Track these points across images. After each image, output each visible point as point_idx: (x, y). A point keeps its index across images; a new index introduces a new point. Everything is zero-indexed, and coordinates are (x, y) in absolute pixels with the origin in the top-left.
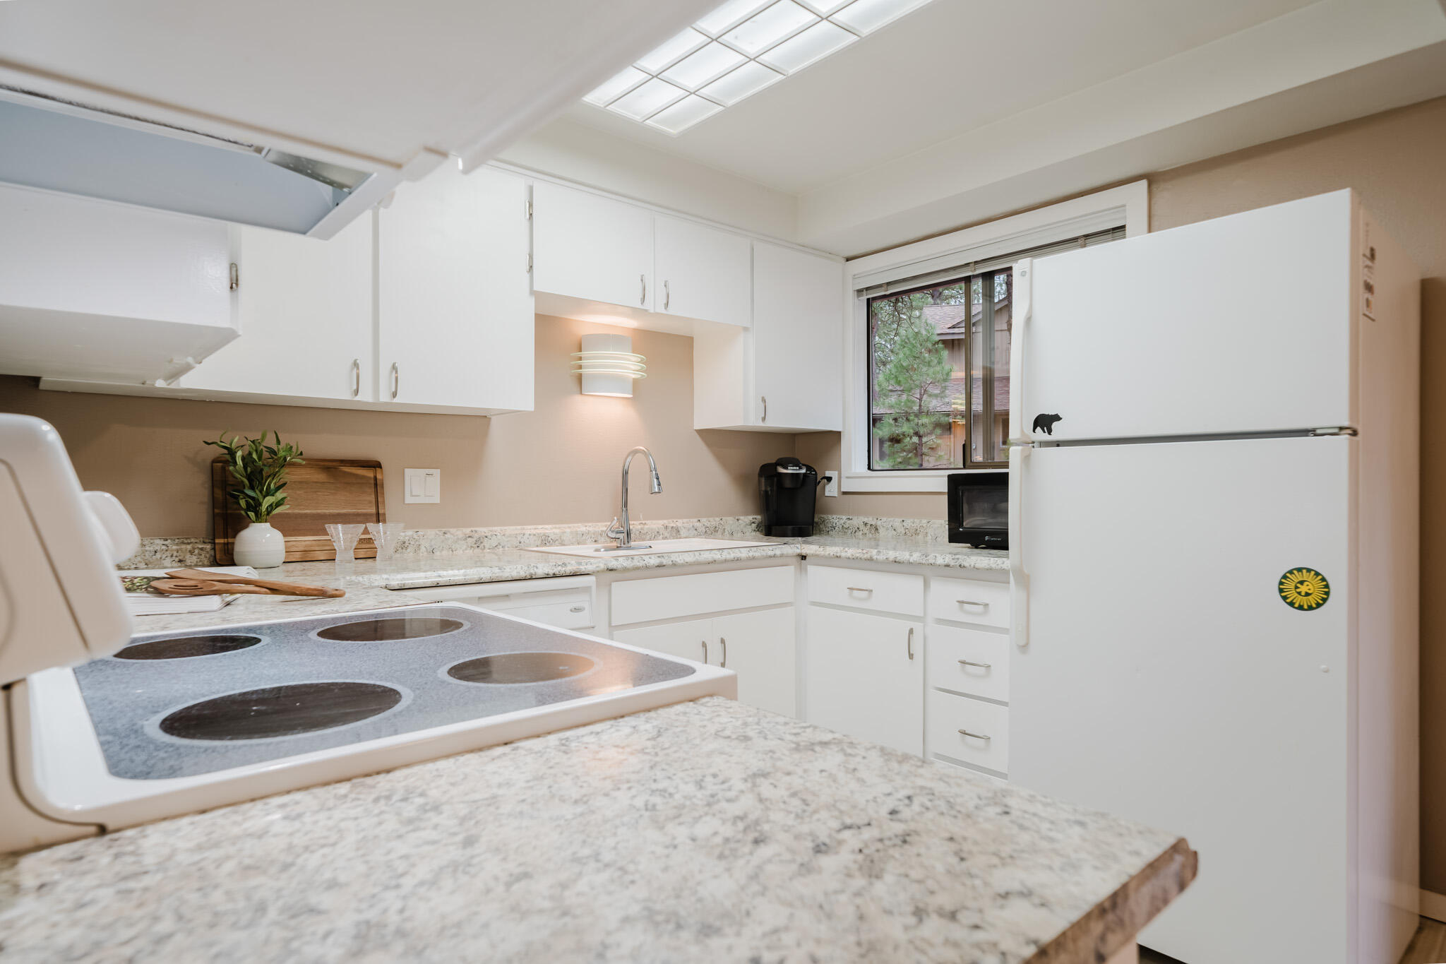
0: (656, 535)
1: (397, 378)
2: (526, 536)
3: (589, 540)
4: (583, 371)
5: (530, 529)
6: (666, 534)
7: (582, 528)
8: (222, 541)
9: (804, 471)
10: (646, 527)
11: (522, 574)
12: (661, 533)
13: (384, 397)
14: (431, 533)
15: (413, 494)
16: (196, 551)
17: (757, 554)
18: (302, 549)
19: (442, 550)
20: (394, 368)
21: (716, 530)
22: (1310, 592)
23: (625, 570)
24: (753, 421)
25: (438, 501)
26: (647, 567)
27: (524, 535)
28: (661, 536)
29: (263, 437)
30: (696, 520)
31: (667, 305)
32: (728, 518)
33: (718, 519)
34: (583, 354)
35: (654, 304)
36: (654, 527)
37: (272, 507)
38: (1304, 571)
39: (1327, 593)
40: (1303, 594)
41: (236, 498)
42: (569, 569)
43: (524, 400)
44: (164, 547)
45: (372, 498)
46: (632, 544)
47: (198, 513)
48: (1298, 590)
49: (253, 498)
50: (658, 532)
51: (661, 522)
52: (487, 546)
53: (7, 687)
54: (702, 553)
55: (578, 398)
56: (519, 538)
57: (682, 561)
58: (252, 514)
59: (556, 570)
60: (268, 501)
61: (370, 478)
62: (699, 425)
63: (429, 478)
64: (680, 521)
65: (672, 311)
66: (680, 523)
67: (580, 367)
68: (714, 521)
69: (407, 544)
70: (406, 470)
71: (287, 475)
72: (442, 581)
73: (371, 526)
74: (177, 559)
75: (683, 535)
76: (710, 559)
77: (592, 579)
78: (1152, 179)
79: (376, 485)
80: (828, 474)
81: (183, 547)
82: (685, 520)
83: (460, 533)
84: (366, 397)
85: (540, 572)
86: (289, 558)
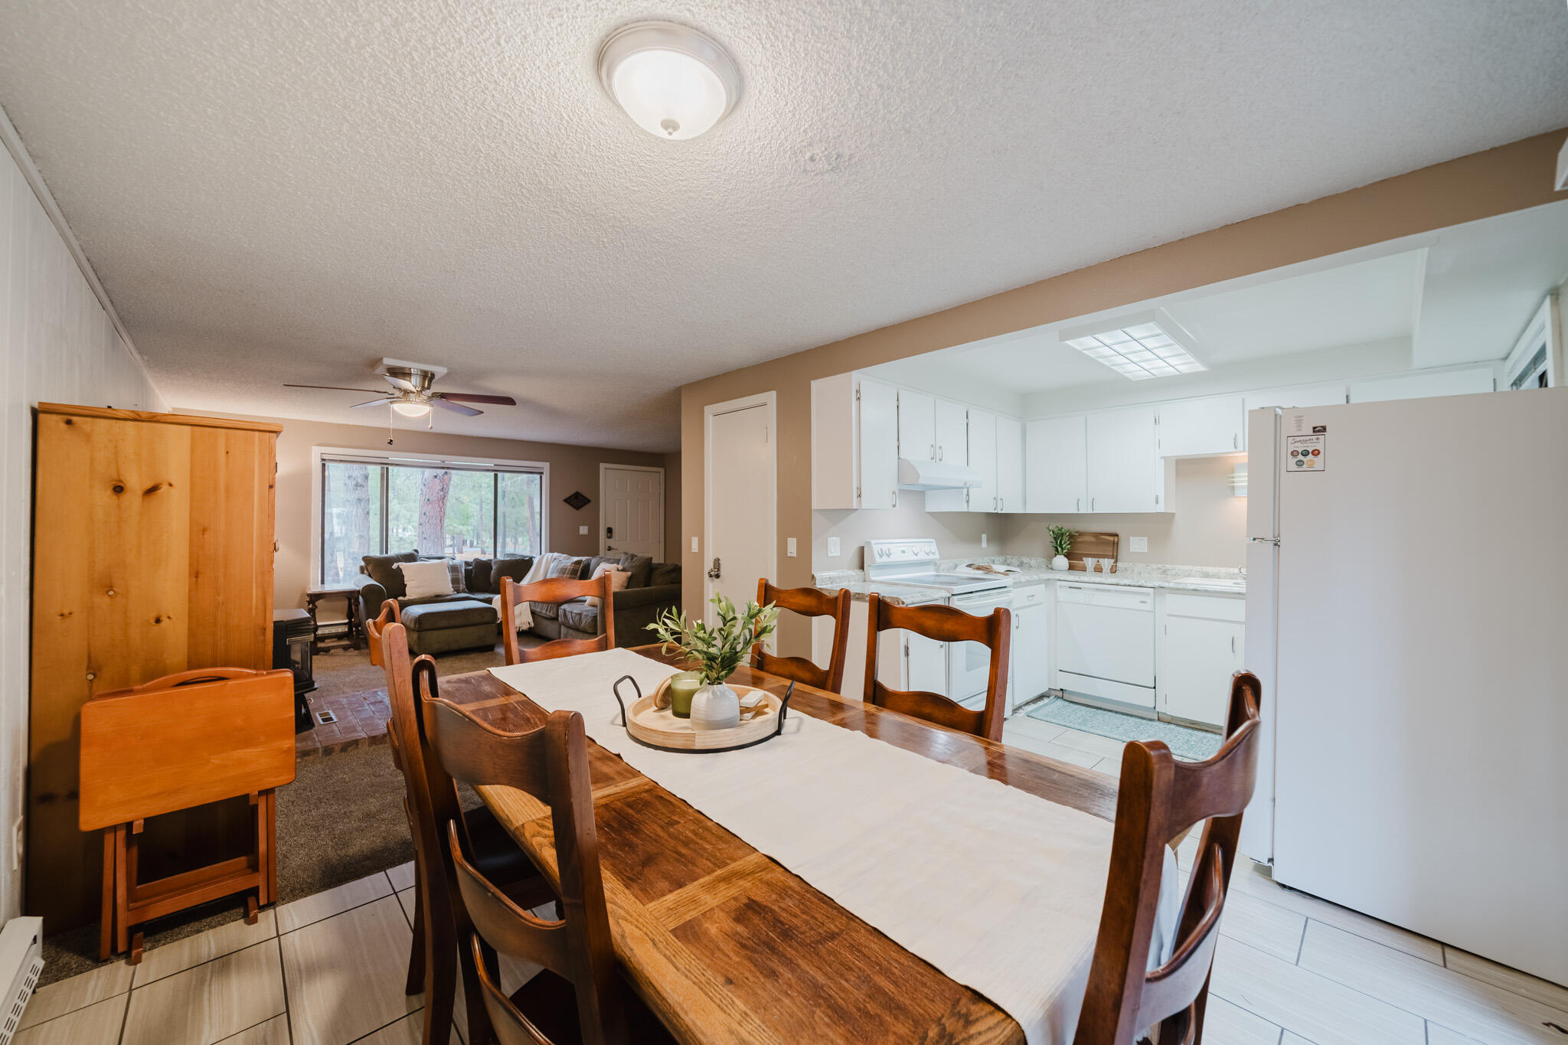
1: (1094, 503)
4: (1237, 484)
5: (1198, 568)
13: (1090, 511)
14: (1143, 565)
15: (1134, 548)
20: (1093, 500)
23: (1172, 588)
25: (1146, 551)
37: (1062, 550)
41: (1053, 546)
45: (1112, 549)
47: (1048, 551)
49: (1056, 547)
55: (1234, 499)
58: (1056, 552)
59: (1134, 584)
61: (1114, 540)
63: (1142, 541)
67: (1232, 482)
69: (1129, 569)
73: (1101, 560)
77: (1152, 589)
79: (1115, 543)
83: (1156, 566)
85: (1122, 583)
86: (1071, 568)
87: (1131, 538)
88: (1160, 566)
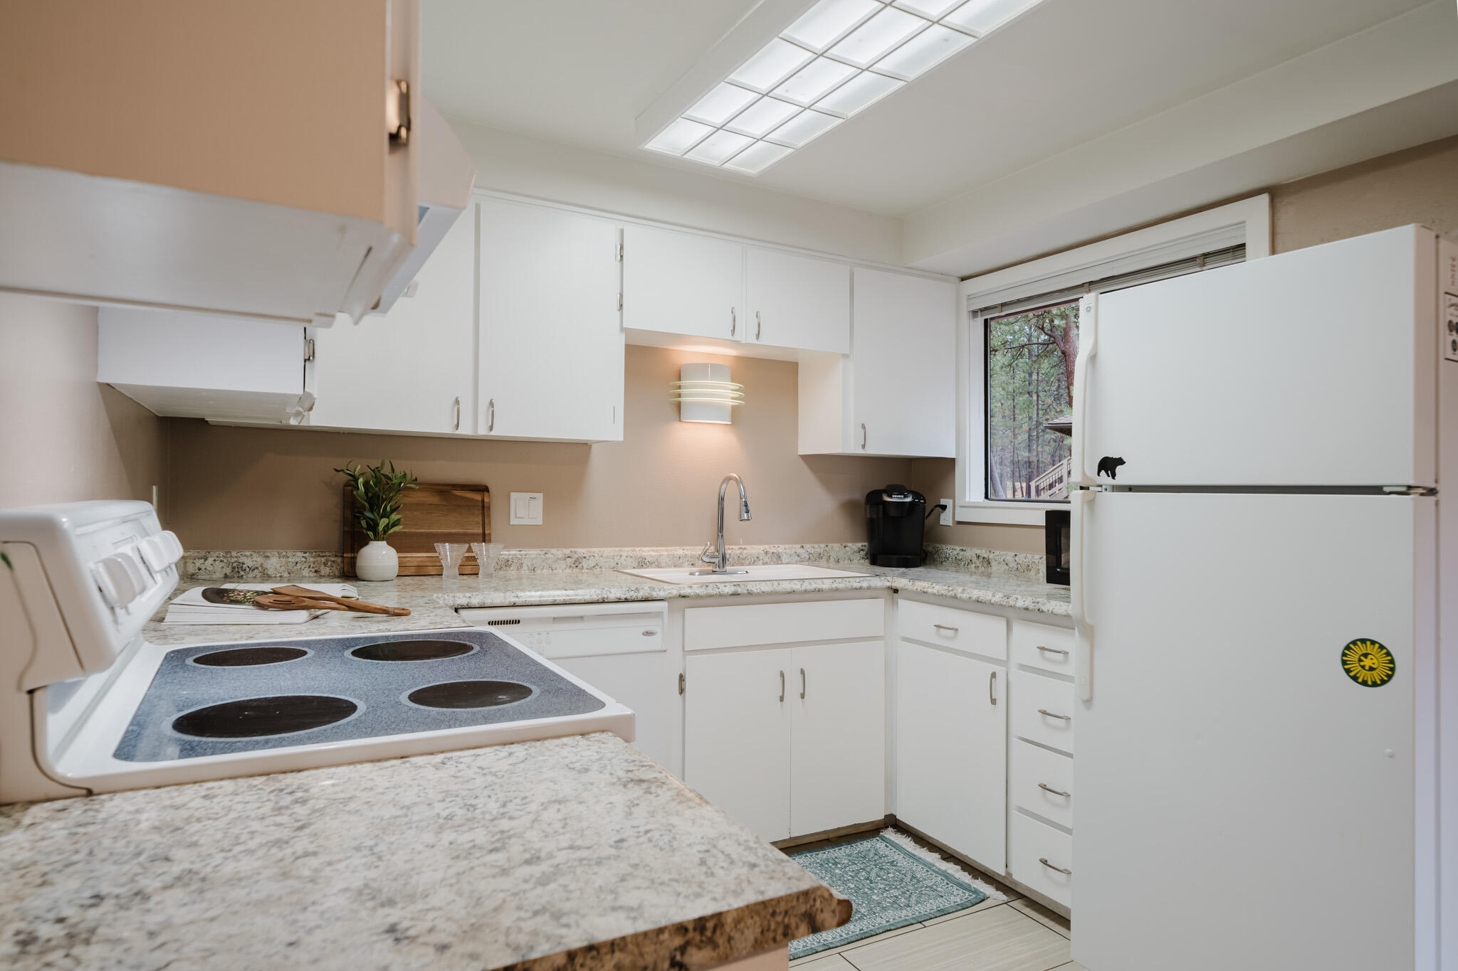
0: (755, 561)
1: (493, 412)
2: (624, 557)
3: (687, 563)
4: (682, 399)
5: (626, 551)
6: (766, 560)
7: (679, 551)
8: (349, 555)
9: (909, 499)
10: (745, 551)
11: (595, 598)
12: (761, 558)
13: (482, 431)
14: (533, 552)
15: (518, 516)
16: (329, 563)
17: (841, 586)
18: (416, 564)
19: (543, 569)
20: (492, 404)
21: (820, 556)
22: (1374, 666)
23: (698, 597)
24: (854, 449)
25: (540, 523)
26: (721, 595)
27: (621, 556)
28: (761, 561)
29: (383, 464)
30: (799, 546)
31: (758, 336)
32: (835, 545)
33: (823, 546)
34: (682, 383)
35: (746, 334)
36: (754, 552)
37: (387, 528)
38: (1368, 643)
39: (1393, 670)
40: (1367, 668)
41: (359, 518)
42: (640, 595)
43: (615, 432)
44: (303, 559)
45: (480, 519)
46: (728, 568)
47: (332, 531)
48: (1362, 663)
49: (372, 520)
50: (757, 557)
51: (762, 547)
52: (585, 566)
53: (31, 692)
54: (781, 582)
55: (677, 425)
56: (616, 560)
57: (759, 591)
58: (370, 533)
59: (628, 596)
60: (383, 522)
61: (478, 501)
62: (802, 452)
63: (532, 502)
64: (782, 547)
65: (765, 340)
66: (781, 549)
67: (679, 396)
68: (820, 548)
69: (510, 562)
70: (512, 493)
71: (401, 499)
72: (519, 601)
73: (475, 546)
74: (313, 570)
75: (783, 562)
76: (789, 590)
77: (665, 604)
78: (1275, 192)
79: (483, 507)
80: (943, 502)
81: (319, 559)
82: (787, 546)
83: (559, 553)
84: (466, 430)
85: (612, 596)
86: (404, 572)
87: (513, 495)
88: (567, 551)
